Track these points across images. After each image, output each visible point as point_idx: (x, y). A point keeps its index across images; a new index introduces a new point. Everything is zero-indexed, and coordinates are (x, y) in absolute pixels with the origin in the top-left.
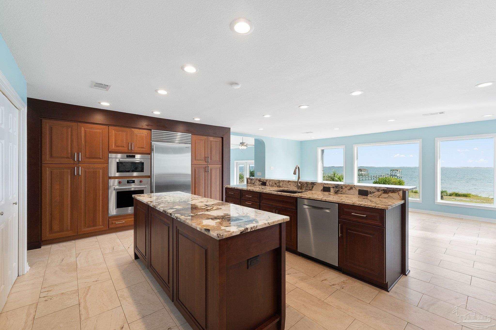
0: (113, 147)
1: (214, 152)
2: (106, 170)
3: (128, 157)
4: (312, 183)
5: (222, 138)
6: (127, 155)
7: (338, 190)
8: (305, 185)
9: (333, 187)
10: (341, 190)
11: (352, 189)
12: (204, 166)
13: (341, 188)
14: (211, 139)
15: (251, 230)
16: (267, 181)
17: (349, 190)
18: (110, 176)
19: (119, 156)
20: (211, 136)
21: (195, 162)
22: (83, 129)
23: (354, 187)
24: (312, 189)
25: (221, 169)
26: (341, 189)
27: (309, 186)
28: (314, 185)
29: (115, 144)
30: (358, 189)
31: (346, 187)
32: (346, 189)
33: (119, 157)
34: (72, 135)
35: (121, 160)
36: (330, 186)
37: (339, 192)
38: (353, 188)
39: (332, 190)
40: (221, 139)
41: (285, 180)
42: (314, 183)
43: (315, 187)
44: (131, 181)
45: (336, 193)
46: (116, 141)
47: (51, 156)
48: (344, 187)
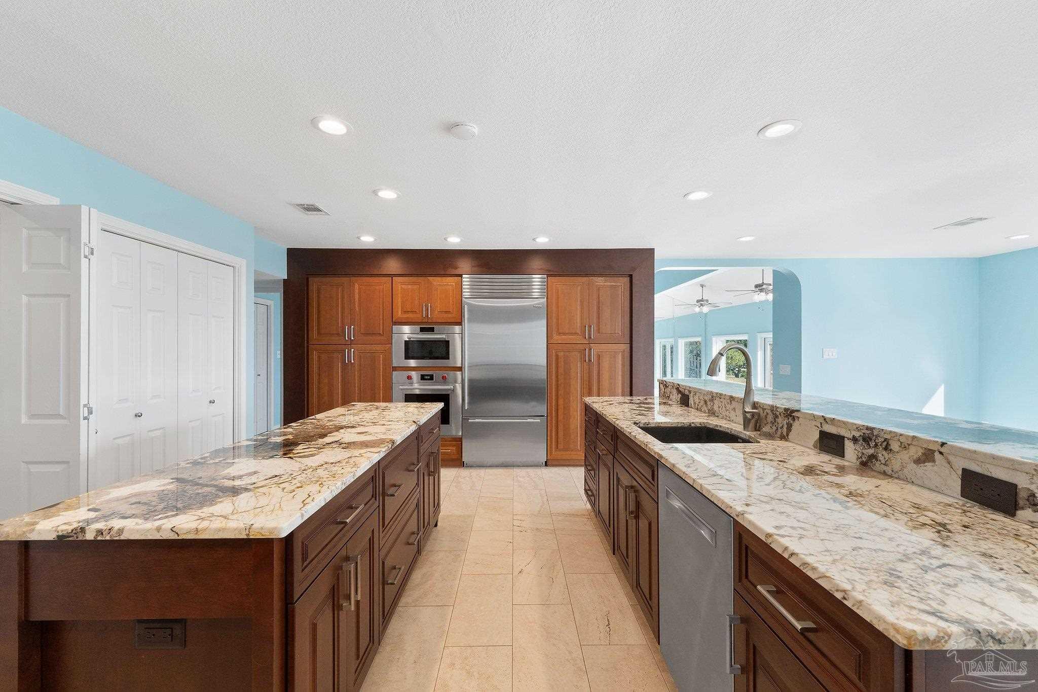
0: (399, 314)
1: (606, 313)
2: (388, 355)
3: (422, 330)
4: (786, 410)
5: (631, 276)
6: (421, 328)
7: (873, 457)
8: (770, 418)
9: (855, 440)
10: (882, 455)
11: (934, 461)
12: (582, 347)
13: (886, 449)
14: (600, 281)
15: (99, 538)
16: (690, 392)
17: (918, 461)
18: (395, 365)
19: (406, 329)
20: (601, 275)
21: (556, 338)
22: (357, 286)
23: (941, 453)
24: (788, 435)
25: (627, 355)
26: (884, 452)
27: (780, 420)
28: (794, 419)
29: (402, 308)
30: (960, 464)
31: (905, 447)
32: (905, 456)
33: (407, 332)
34: (343, 298)
35: (411, 336)
36: (843, 432)
37: (878, 464)
38: (937, 455)
39: (850, 449)
40: (627, 279)
41: (724, 393)
42: (793, 411)
43: (796, 425)
44: (427, 375)
45: (866, 465)
46: (403, 303)
47: (319, 333)
48: (895, 446)
